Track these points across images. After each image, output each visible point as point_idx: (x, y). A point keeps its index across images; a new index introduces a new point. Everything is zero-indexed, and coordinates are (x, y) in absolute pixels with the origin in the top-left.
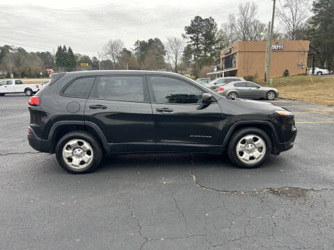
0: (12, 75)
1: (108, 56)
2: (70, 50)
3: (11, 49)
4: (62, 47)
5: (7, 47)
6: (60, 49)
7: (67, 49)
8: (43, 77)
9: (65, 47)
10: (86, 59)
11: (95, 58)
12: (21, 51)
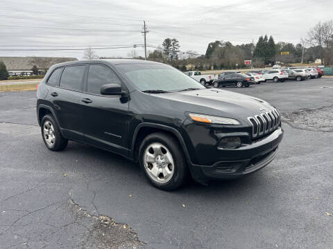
0: (212, 67)
1: (315, 41)
2: (271, 40)
3: (221, 44)
4: (264, 37)
5: (218, 42)
6: (261, 39)
7: (269, 38)
8: (239, 67)
9: (266, 37)
10: (289, 47)
11: (300, 45)
12: (228, 45)
